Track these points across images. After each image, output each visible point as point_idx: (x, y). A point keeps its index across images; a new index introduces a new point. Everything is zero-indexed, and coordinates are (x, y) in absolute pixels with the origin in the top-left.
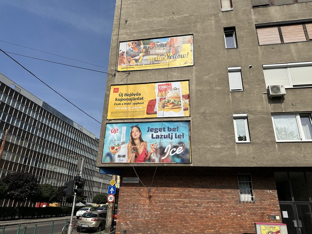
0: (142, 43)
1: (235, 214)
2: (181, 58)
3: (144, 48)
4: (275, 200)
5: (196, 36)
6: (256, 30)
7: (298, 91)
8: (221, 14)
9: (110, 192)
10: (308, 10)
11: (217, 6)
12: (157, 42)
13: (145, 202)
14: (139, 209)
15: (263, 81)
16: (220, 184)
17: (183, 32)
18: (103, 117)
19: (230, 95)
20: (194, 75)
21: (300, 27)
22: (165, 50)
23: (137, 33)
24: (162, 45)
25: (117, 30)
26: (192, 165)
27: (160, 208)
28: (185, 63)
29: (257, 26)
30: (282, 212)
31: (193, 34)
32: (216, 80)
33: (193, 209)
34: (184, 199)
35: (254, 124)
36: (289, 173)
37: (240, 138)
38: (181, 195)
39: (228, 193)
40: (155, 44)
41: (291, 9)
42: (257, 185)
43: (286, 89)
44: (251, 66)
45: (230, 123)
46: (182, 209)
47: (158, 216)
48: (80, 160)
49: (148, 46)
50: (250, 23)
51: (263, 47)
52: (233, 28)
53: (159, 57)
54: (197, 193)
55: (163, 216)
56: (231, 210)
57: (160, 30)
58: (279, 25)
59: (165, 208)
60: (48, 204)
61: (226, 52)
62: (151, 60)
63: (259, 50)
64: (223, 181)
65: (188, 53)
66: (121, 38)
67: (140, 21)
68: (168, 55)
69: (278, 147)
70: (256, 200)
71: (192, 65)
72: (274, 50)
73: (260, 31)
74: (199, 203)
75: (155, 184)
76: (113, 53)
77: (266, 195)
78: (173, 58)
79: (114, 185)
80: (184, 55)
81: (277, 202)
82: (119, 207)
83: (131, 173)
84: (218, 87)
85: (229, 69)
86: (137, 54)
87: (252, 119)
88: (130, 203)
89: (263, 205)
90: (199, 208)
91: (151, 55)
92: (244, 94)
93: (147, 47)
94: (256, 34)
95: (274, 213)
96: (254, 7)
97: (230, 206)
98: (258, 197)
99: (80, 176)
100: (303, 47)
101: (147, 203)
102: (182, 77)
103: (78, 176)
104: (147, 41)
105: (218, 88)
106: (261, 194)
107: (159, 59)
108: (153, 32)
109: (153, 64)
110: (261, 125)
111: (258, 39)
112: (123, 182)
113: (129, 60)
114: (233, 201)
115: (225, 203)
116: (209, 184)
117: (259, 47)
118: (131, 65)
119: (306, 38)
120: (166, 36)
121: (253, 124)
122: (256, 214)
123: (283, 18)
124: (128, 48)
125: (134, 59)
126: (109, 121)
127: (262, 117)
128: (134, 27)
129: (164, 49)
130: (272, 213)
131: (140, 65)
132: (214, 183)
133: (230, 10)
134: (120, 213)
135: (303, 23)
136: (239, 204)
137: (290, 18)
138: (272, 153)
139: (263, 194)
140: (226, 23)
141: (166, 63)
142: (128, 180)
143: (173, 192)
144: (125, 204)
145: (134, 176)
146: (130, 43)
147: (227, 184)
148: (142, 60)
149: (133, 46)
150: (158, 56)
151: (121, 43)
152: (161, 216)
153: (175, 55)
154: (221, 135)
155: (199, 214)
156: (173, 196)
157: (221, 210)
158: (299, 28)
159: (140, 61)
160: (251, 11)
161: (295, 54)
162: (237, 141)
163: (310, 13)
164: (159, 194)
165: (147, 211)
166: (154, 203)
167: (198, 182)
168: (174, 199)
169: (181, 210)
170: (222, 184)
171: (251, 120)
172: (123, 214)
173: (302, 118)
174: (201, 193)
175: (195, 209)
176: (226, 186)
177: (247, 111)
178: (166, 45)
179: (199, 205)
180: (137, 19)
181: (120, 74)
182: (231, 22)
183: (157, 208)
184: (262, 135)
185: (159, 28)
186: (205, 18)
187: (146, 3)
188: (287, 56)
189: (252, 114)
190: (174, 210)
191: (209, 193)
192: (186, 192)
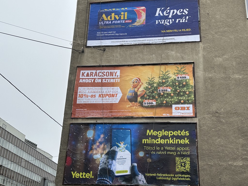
84: (237, 74)
181: (90, 50)
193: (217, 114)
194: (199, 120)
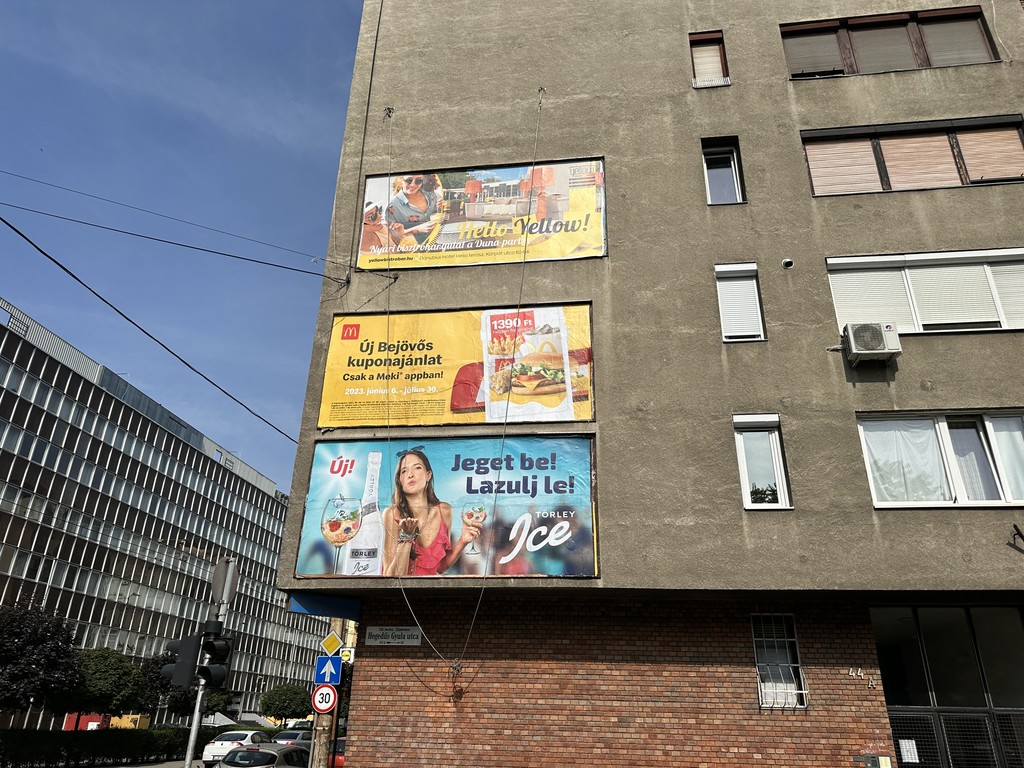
0: (439, 182)
1: (744, 750)
2: (566, 230)
3: (446, 198)
4: (875, 703)
5: (612, 164)
6: (805, 149)
7: (941, 342)
8: (692, 96)
9: (321, 678)
10: (964, 90)
11: (681, 71)
12: (488, 181)
13: (442, 710)
14: (419, 735)
15: (830, 311)
16: (694, 649)
17: (572, 149)
18: (305, 419)
19: (724, 352)
20: (606, 286)
21: (942, 141)
22: (513, 207)
23: (422, 149)
24: (505, 191)
25: (357, 138)
26: (600, 584)
27: (492, 732)
28: (579, 249)
29: (807, 136)
30: (898, 744)
31: (602, 158)
32: (679, 303)
33: (603, 735)
34: (574, 702)
35: (803, 447)
36: (919, 610)
37: (757, 495)
38: (563, 685)
39: (721, 680)
40: (483, 185)
41: (911, 87)
42: (815, 651)
43: (900, 335)
44: (788, 260)
45: (722, 445)
46: (566, 734)
47: (484, 758)
48: (224, 564)
49: (457, 191)
50: (784, 125)
51: (828, 201)
52: (732, 142)
53: (493, 228)
54: (619, 678)
55: (502, 758)
56: (732, 739)
57: (498, 143)
58: (873, 135)
59: (510, 732)
60: (107, 721)
61: (709, 217)
62: (468, 236)
63: (815, 210)
64: (703, 639)
65: (588, 216)
66: (372, 162)
67: (433, 112)
68: (522, 220)
69: (882, 526)
70: (814, 702)
71: (601, 253)
72: (860, 212)
73: (814, 151)
74: (624, 714)
75: (479, 650)
76: (343, 212)
77: (843, 687)
78: (541, 231)
79: (337, 653)
80: (574, 222)
81: (881, 709)
82: (353, 728)
83: (395, 613)
84: (684, 325)
85: (719, 268)
86: (421, 215)
87: (794, 431)
88: (390, 713)
89: (837, 719)
90: (624, 730)
91: (470, 220)
92: (767, 349)
93: (456, 196)
94: (804, 161)
95: (873, 748)
96: (796, 77)
97: (726, 722)
98: (818, 692)
99: (220, 619)
100: (952, 204)
101: (447, 715)
102: (567, 293)
103: (214, 619)
104: (457, 176)
105: (685, 331)
106: (827, 681)
107: (495, 233)
108: (476, 149)
109: (474, 248)
110: (823, 453)
111: (810, 178)
112: (367, 643)
113: (396, 234)
114: (735, 706)
115: (712, 712)
116: (658, 648)
117: (814, 201)
118: (401, 252)
119: (960, 176)
120: (518, 161)
121: (796, 448)
122: (814, 751)
123: (887, 113)
124: (392, 198)
125: (411, 232)
126: (323, 433)
127: (829, 426)
128: (413, 129)
129: (510, 203)
130: (865, 748)
131: (431, 251)
132: (675, 644)
133: (721, 83)
134: (355, 749)
135: (951, 129)
136: (757, 717)
137: (908, 115)
138: (861, 545)
139: (836, 682)
140: (708, 125)
141: (516, 245)
142: (384, 636)
143: (536, 676)
144: (373, 718)
145: (405, 621)
146: (401, 180)
147: (717, 649)
148: (439, 234)
149: (408, 192)
150: (491, 225)
151: (369, 181)
152: (495, 758)
153: (546, 223)
154: (696, 481)
155: (625, 752)
156: (536, 691)
157: (696, 738)
158: (938, 144)
159: (431, 238)
160: (786, 91)
161: (926, 227)
162: (748, 504)
163: (969, 100)
164: (490, 685)
165: (450, 741)
166: (473, 716)
167: (621, 643)
168: (540, 702)
169: (562, 739)
170: (703, 649)
171: (791, 434)
172: (365, 754)
173: (955, 431)
174: (630, 678)
175: (609, 735)
176: (714, 654)
177: (779, 407)
178: (516, 189)
179: (623, 722)
180: (423, 104)
181: (364, 277)
182: (724, 123)
183: (482, 731)
184: (828, 484)
185: (494, 136)
186: (641, 106)
187: (453, 54)
188: (903, 231)
189: (793, 414)
190: (539, 738)
191: (656, 678)
192: (580, 677)
193: (640, 413)
194: (601, 428)
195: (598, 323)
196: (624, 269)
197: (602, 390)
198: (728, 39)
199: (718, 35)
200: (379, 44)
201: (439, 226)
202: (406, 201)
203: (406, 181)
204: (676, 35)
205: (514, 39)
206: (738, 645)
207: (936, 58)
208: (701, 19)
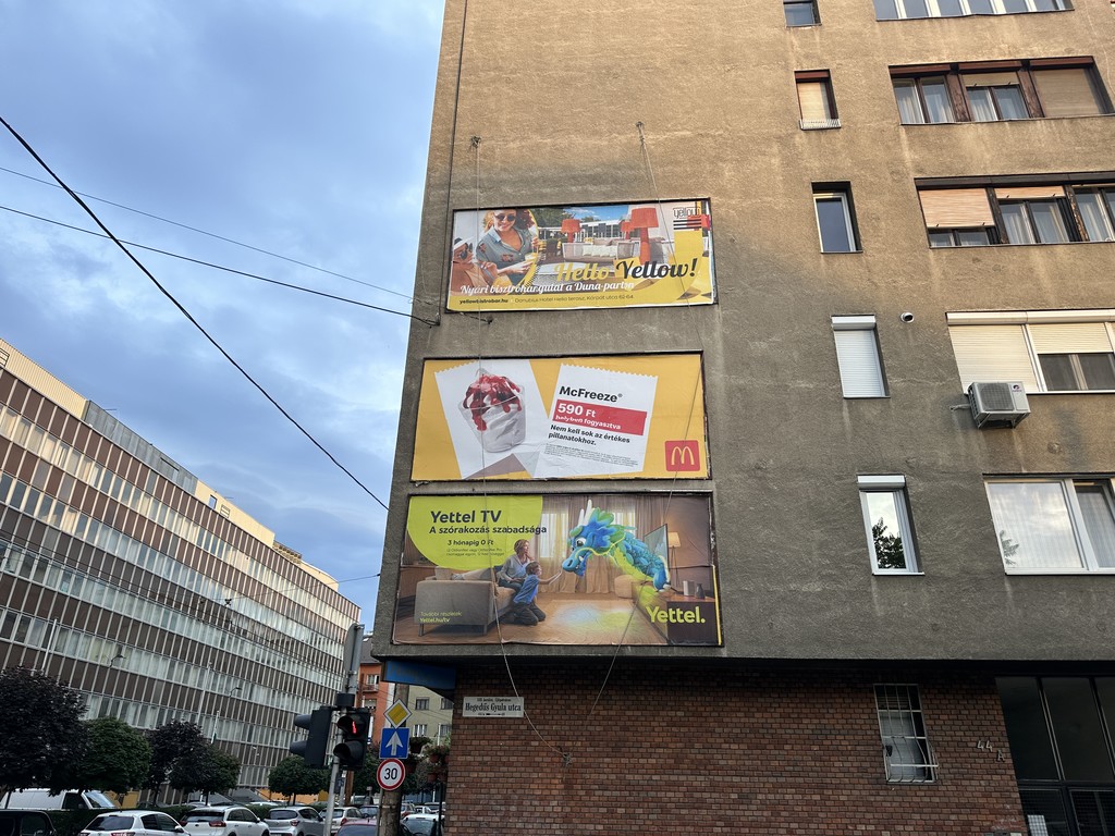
0: (533, 220)
1: (873, 828)
2: (672, 275)
3: (541, 237)
4: (1005, 777)
5: (718, 206)
6: (919, 196)
7: (1067, 403)
8: (801, 138)
9: (387, 752)
10: (1079, 143)
11: (788, 111)
12: (587, 219)
13: (549, 787)
14: (525, 814)
15: (954, 370)
16: (816, 721)
17: (675, 190)
18: (397, 472)
19: (845, 408)
20: (717, 335)
22: (615, 248)
23: (514, 183)
24: (605, 231)
25: (444, 169)
26: (724, 653)
27: (605, 810)
28: (686, 296)
29: (922, 184)
30: (1027, 820)
31: (708, 200)
32: (796, 355)
33: (722, 812)
34: (691, 778)
35: (931, 511)
36: (1044, 680)
38: (678, 760)
39: (845, 754)
40: (581, 225)
41: (1026, 137)
42: (942, 722)
43: (1028, 395)
44: (908, 314)
45: (846, 507)
46: (683, 812)
49: (554, 229)
50: (898, 173)
51: (945, 253)
52: (843, 187)
53: (594, 270)
54: (737, 752)
56: (859, 815)
57: (595, 180)
59: (623, 810)
61: (823, 265)
62: (567, 278)
63: (932, 262)
64: (825, 711)
65: (695, 260)
66: (459, 195)
67: (523, 143)
68: (624, 263)
69: (1015, 593)
70: (942, 777)
71: (711, 301)
72: (979, 265)
73: (928, 198)
74: (744, 790)
75: (586, 723)
76: (429, 248)
77: (972, 760)
78: (645, 275)
81: (1011, 783)
82: (452, 807)
83: (496, 681)
84: (802, 379)
86: (515, 255)
87: (921, 493)
88: (493, 791)
89: (967, 794)
90: (745, 807)
91: (568, 261)
92: (889, 407)
93: (552, 235)
94: (918, 210)
95: (1005, 824)
97: (852, 798)
98: (946, 765)
100: (1072, 261)
101: (555, 792)
102: (676, 341)
104: (553, 213)
105: (803, 385)
106: (955, 755)
107: (596, 275)
108: (572, 185)
109: (574, 291)
110: (951, 517)
112: (465, 714)
113: (489, 273)
114: (861, 781)
115: (837, 787)
116: (778, 720)
117: (931, 254)
118: (495, 294)
120: (617, 200)
121: (924, 512)
122: (944, 828)
123: (1002, 164)
124: (483, 234)
125: (505, 273)
126: (418, 487)
127: (956, 489)
128: (503, 162)
129: (610, 244)
130: (996, 824)
131: (527, 293)
133: (825, 125)
135: (1067, 183)
136: (884, 793)
137: (1024, 168)
138: (994, 613)
139: (964, 755)
140: (819, 169)
141: (619, 289)
142: (483, 707)
143: (649, 750)
144: (474, 797)
145: (503, 690)
146: (493, 216)
147: (840, 721)
148: (535, 275)
149: (500, 229)
150: (591, 267)
151: (457, 215)
153: (650, 266)
154: (822, 545)
155: (747, 830)
156: (651, 766)
157: (821, 815)
159: (527, 279)
160: (899, 136)
161: (1046, 283)
162: (876, 569)
163: (1085, 153)
164: (601, 760)
166: (582, 793)
167: (739, 714)
168: (655, 778)
169: (680, 817)
170: (825, 721)
171: (919, 495)
173: (1084, 495)
174: (750, 752)
175: (729, 813)
176: (837, 727)
177: (905, 467)
178: (617, 230)
179: (744, 799)
180: (513, 135)
181: (456, 320)
182: (836, 168)
183: (594, 810)
184: (957, 549)
185: (591, 172)
186: (748, 146)
187: (543, 81)
188: (1024, 287)
189: (919, 476)
190: (655, 816)
191: (777, 752)
192: (697, 751)
193: (759, 471)
194: (718, 486)
195: (710, 375)
196: (735, 317)
197: (717, 446)
198: (835, 79)
199: (825, 75)
200: (463, 67)
201: (534, 267)
202: (498, 239)
203: (498, 217)
204: (781, 72)
205: (609, 68)
206: (864, 716)
207: (1049, 109)
208: (807, 56)
